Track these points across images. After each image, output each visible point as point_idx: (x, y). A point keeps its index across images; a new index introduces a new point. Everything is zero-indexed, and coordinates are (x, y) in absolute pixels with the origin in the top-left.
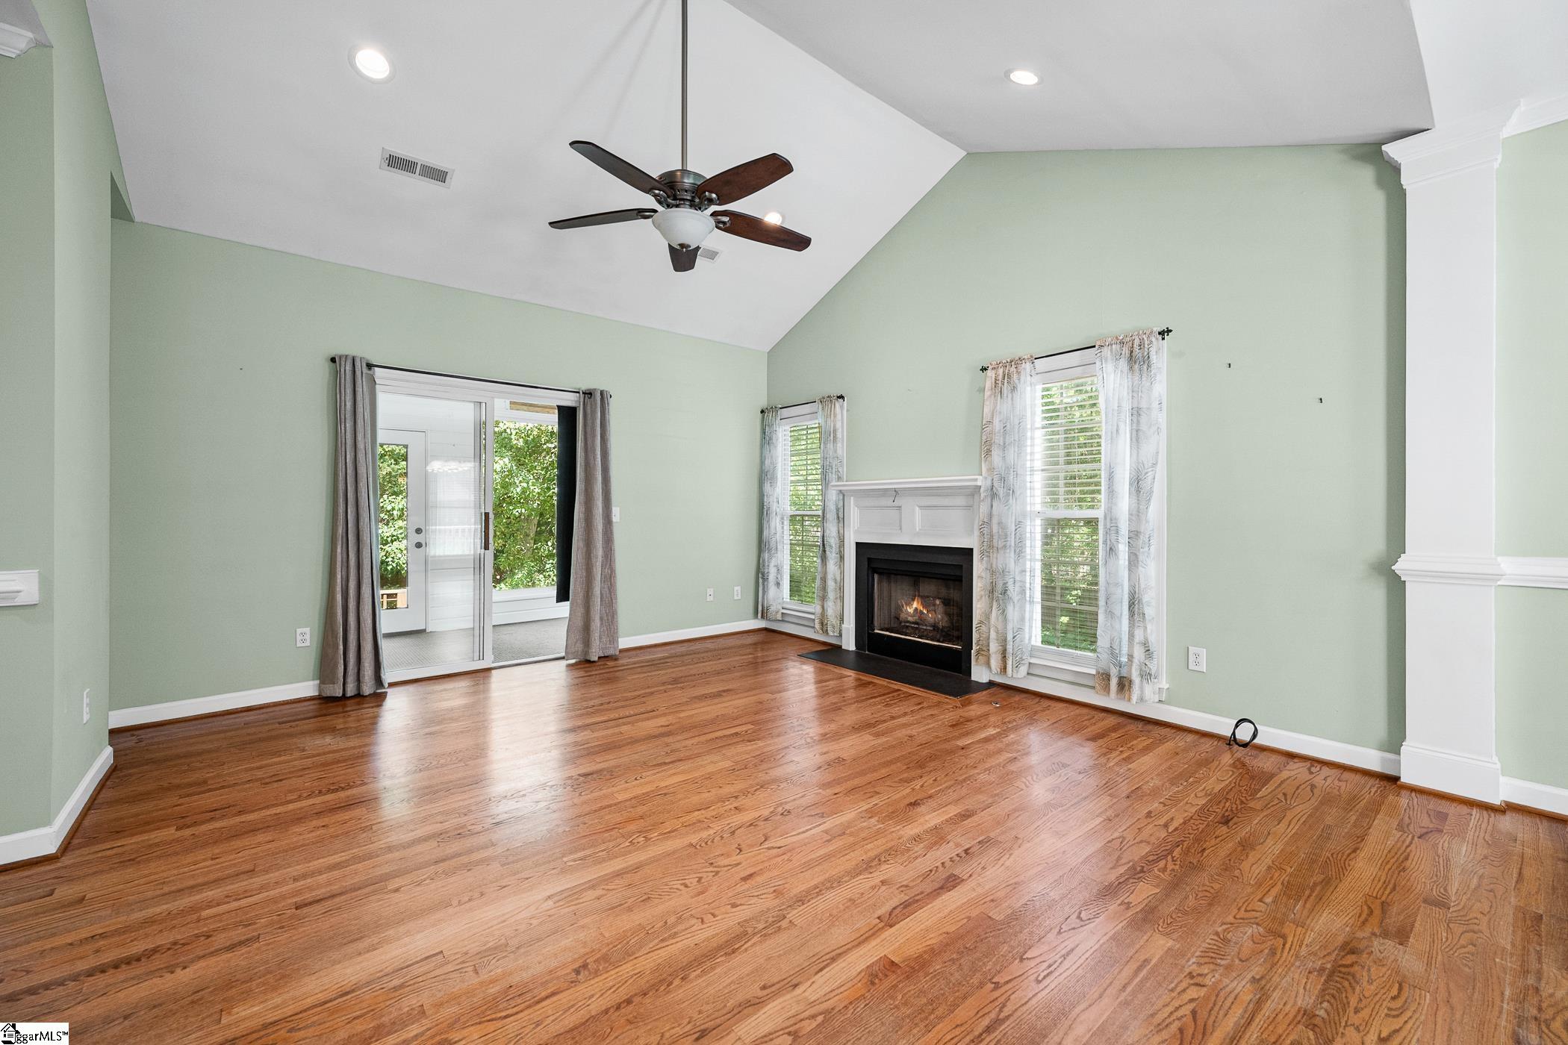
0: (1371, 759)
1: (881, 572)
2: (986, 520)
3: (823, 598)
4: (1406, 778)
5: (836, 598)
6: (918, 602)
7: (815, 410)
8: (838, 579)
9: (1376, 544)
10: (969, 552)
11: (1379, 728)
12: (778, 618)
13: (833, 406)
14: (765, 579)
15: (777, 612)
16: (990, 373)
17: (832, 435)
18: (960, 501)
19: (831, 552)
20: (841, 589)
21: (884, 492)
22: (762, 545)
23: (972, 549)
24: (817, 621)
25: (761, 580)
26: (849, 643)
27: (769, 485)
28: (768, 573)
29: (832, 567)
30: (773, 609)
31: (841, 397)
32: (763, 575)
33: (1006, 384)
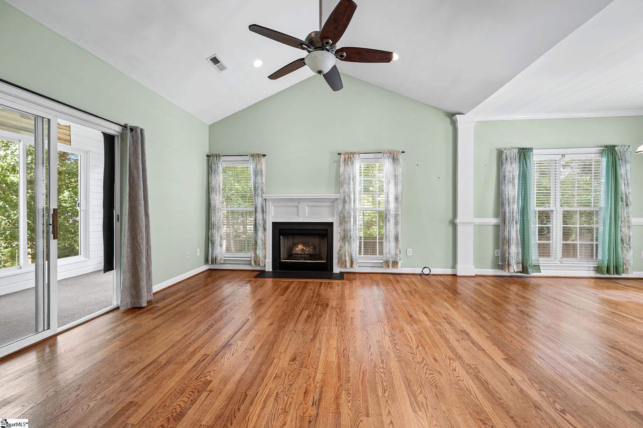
0: (449, 271)
1: (284, 235)
2: (341, 211)
3: (255, 249)
4: (458, 274)
5: (263, 248)
6: (301, 245)
7: (248, 159)
8: (263, 239)
9: (450, 216)
10: (331, 224)
11: (451, 263)
12: (222, 263)
13: (260, 159)
14: (213, 244)
15: (221, 260)
16: (342, 156)
17: (260, 172)
18: (328, 204)
19: (260, 227)
20: (264, 244)
21: (292, 200)
22: (209, 225)
23: (333, 223)
24: (252, 261)
25: (210, 244)
26: (269, 268)
27: (215, 194)
28: (215, 240)
29: (260, 234)
30: (219, 258)
31: (264, 156)
32: (211, 241)
33: (349, 161)
